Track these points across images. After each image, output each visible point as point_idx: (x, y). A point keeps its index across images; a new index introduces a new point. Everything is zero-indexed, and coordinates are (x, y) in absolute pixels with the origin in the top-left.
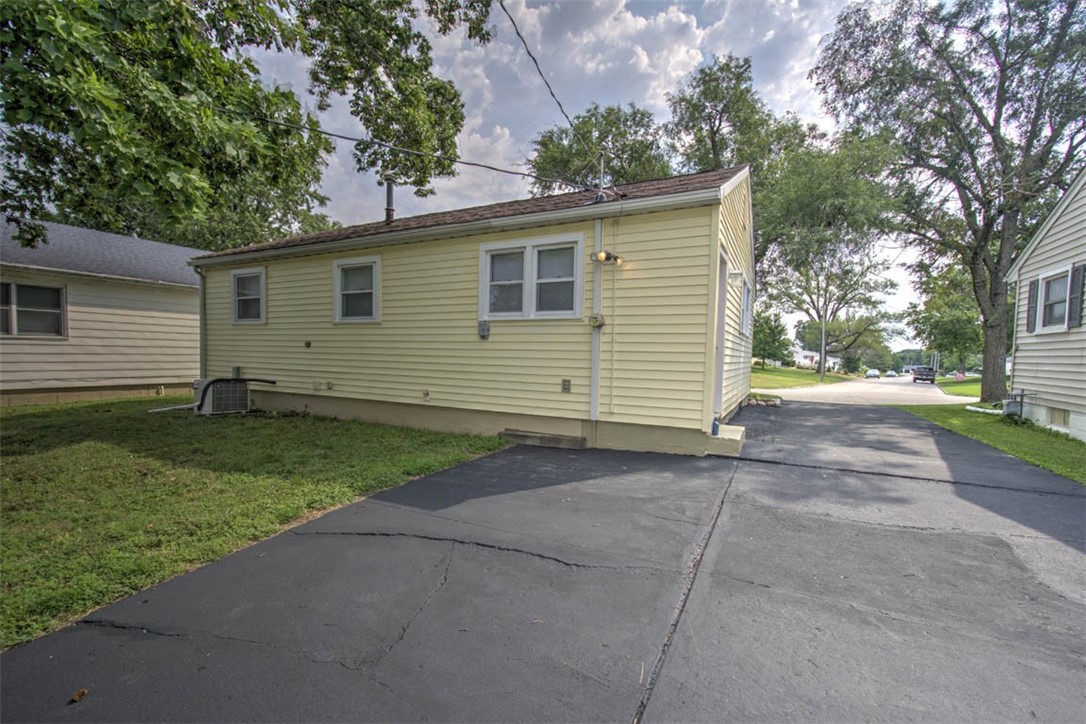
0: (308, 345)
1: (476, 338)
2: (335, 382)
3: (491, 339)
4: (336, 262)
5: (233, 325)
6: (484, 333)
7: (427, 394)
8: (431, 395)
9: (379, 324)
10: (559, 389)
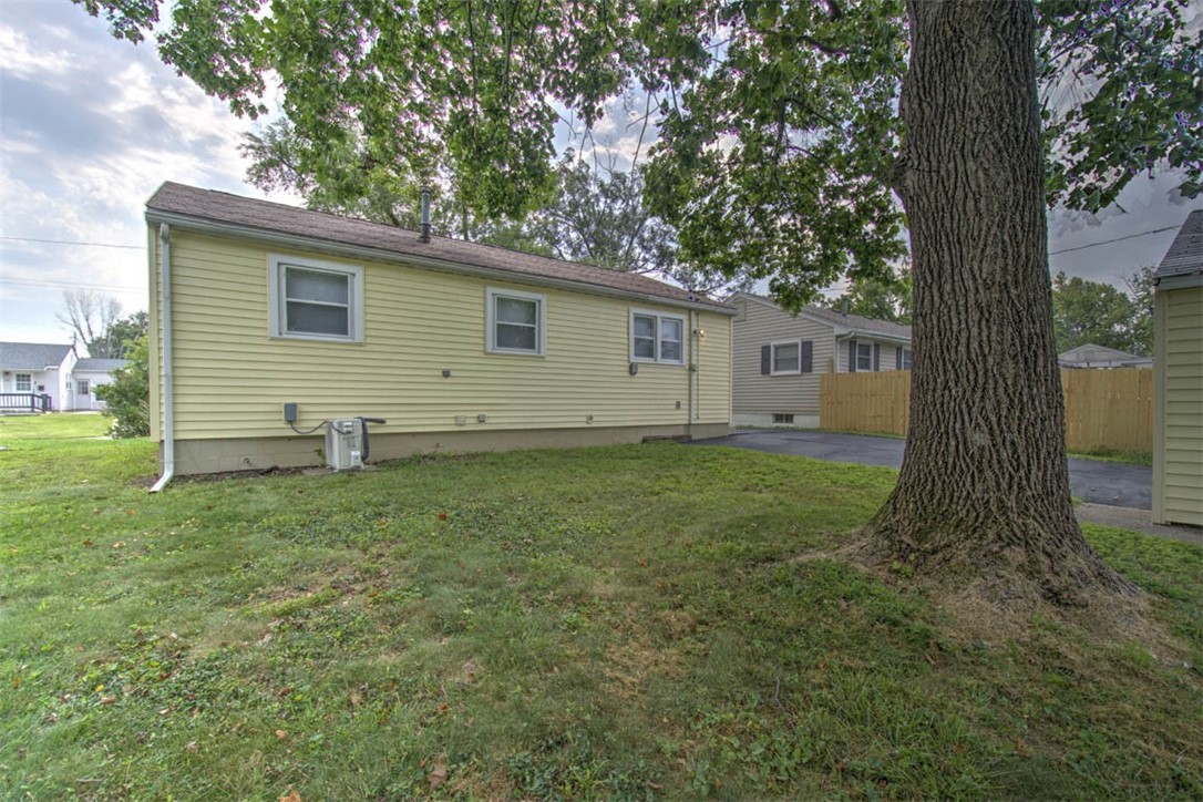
0: (446, 374)
1: (627, 374)
2: (487, 414)
3: (637, 375)
4: (491, 290)
5: (273, 339)
6: (632, 370)
7: (591, 418)
8: (594, 419)
9: (544, 357)
10: (674, 407)
